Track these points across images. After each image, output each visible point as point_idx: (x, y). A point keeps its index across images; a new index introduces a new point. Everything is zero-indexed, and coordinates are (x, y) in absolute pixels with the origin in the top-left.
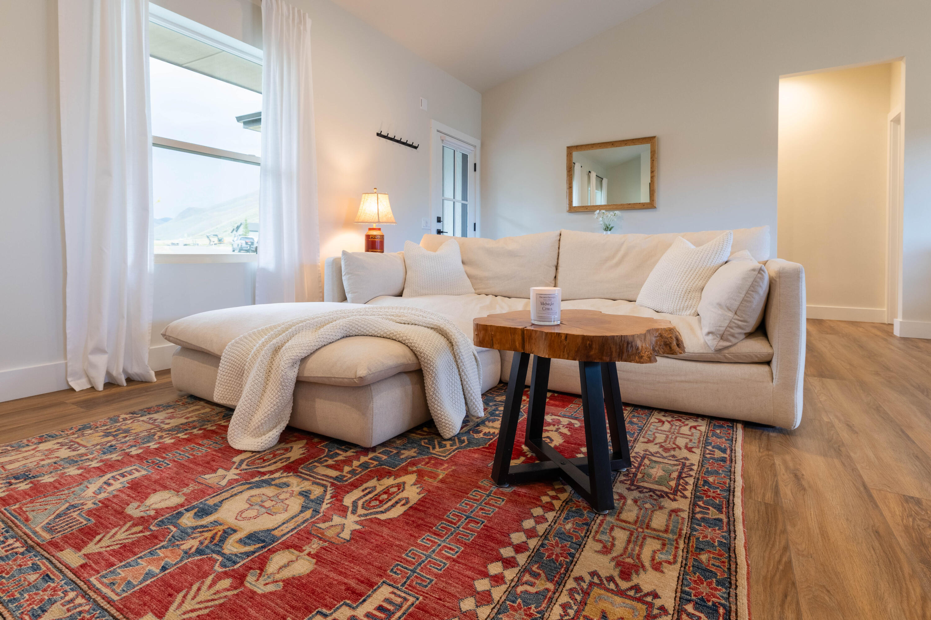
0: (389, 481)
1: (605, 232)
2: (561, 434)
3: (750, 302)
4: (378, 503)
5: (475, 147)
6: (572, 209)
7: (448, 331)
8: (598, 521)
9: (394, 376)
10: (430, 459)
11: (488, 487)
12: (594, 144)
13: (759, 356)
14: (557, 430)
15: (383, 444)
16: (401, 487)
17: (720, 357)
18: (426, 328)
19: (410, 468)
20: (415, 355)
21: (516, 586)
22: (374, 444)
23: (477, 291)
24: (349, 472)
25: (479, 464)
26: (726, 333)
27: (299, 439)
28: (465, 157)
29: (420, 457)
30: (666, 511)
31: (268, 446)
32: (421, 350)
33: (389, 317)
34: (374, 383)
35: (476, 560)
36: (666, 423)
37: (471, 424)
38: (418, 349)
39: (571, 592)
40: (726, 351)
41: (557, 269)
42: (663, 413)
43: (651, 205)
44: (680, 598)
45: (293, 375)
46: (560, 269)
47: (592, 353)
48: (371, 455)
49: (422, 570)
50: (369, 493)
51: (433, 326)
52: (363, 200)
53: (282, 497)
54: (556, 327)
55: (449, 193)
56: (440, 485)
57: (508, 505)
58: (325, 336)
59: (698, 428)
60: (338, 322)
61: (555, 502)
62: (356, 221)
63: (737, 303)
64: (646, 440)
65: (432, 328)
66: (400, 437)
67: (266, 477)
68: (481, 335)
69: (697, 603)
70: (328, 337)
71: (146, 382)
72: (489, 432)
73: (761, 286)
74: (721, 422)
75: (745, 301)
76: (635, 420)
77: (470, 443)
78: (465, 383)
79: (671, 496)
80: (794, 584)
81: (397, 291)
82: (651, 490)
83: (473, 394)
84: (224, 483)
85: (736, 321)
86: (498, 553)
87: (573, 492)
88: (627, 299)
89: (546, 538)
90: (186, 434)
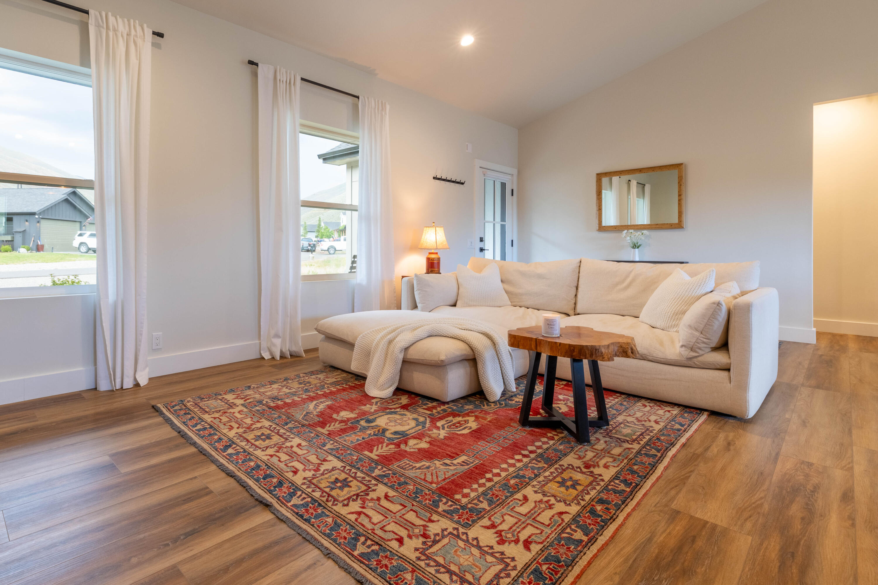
0: (460, 419)
1: (633, 250)
2: (567, 406)
3: (712, 326)
4: (455, 427)
5: (513, 175)
6: (602, 228)
7: (492, 335)
8: (579, 447)
9: (459, 361)
10: (482, 411)
11: (516, 427)
12: (622, 171)
13: (720, 364)
14: (565, 404)
15: (453, 401)
16: (466, 422)
17: (690, 363)
18: (478, 333)
19: (470, 414)
20: (472, 349)
21: (529, 464)
22: (448, 400)
23: (513, 304)
24: (436, 412)
25: (512, 416)
26: (694, 346)
27: (403, 394)
28: (503, 185)
29: (476, 409)
30: (624, 448)
31: (388, 396)
32: (476, 347)
33: (455, 325)
34: (448, 365)
35: (509, 453)
36: (648, 407)
37: (507, 395)
38: (473, 346)
39: (556, 469)
40: (695, 360)
41: (577, 289)
42: (649, 401)
43: (679, 226)
44: (614, 478)
45: (401, 356)
46: (580, 289)
47: (575, 354)
48: (447, 406)
49: (481, 453)
50: (449, 422)
51: (482, 332)
52: (424, 232)
53: (404, 419)
54: (557, 338)
55: (489, 216)
56: (488, 423)
57: (528, 435)
58: (418, 335)
59: (671, 412)
60: (425, 327)
61: (555, 437)
62: (419, 247)
63: (702, 326)
64: (627, 415)
65: (481, 333)
66: (463, 398)
67: (393, 410)
68: (512, 341)
69: (622, 481)
70: (420, 336)
71: (299, 357)
72: (519, 401)
73: (719, 315)
74: (692, 410)
75: (708, 324)
76: (625, 403)
77: (506, 405)
78: (503, 369)
79: (630, 442)
80: (685, 483)
81: (452, 302)
82: (618, 438)
83: (509, 377)
84: (372, 410)
85: (702, 339)
86: (520, 452)
87: (568, 434)
88: (634, 315)
89: (547, 450)
90: (340, 387)
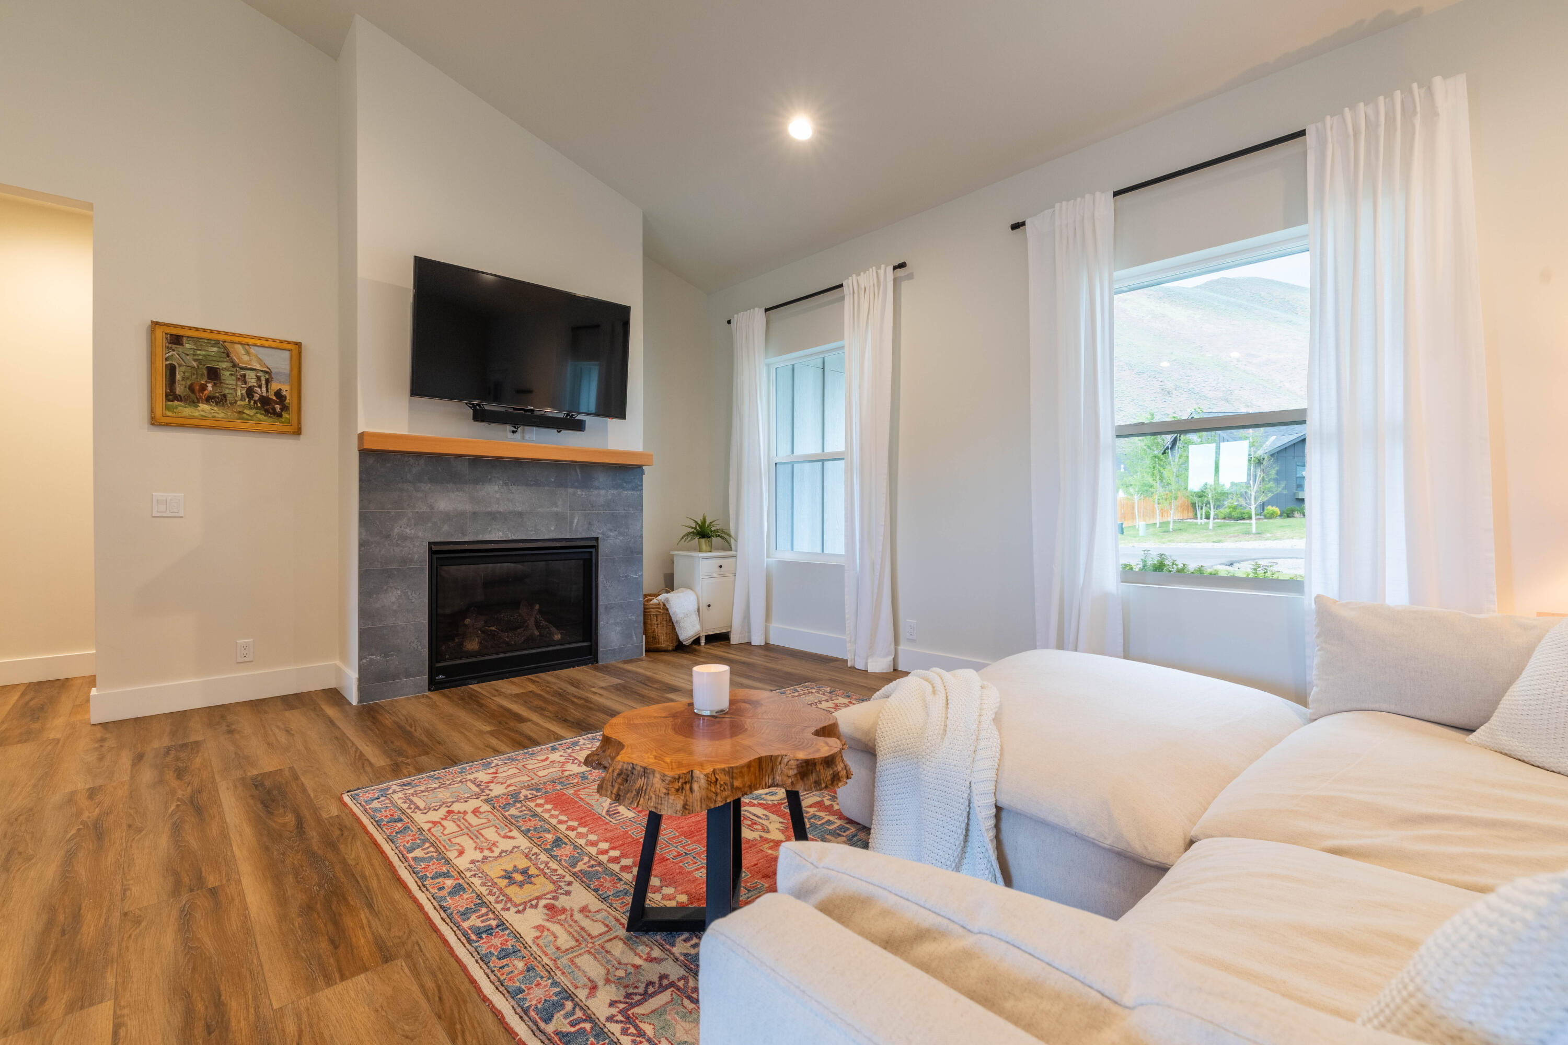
30: (600, 983)
39: (563, 877)
44: (504, 924)
69: (492, 929)
79: (623, 1007)
80: (439, 1017)
82: (648, 996)
